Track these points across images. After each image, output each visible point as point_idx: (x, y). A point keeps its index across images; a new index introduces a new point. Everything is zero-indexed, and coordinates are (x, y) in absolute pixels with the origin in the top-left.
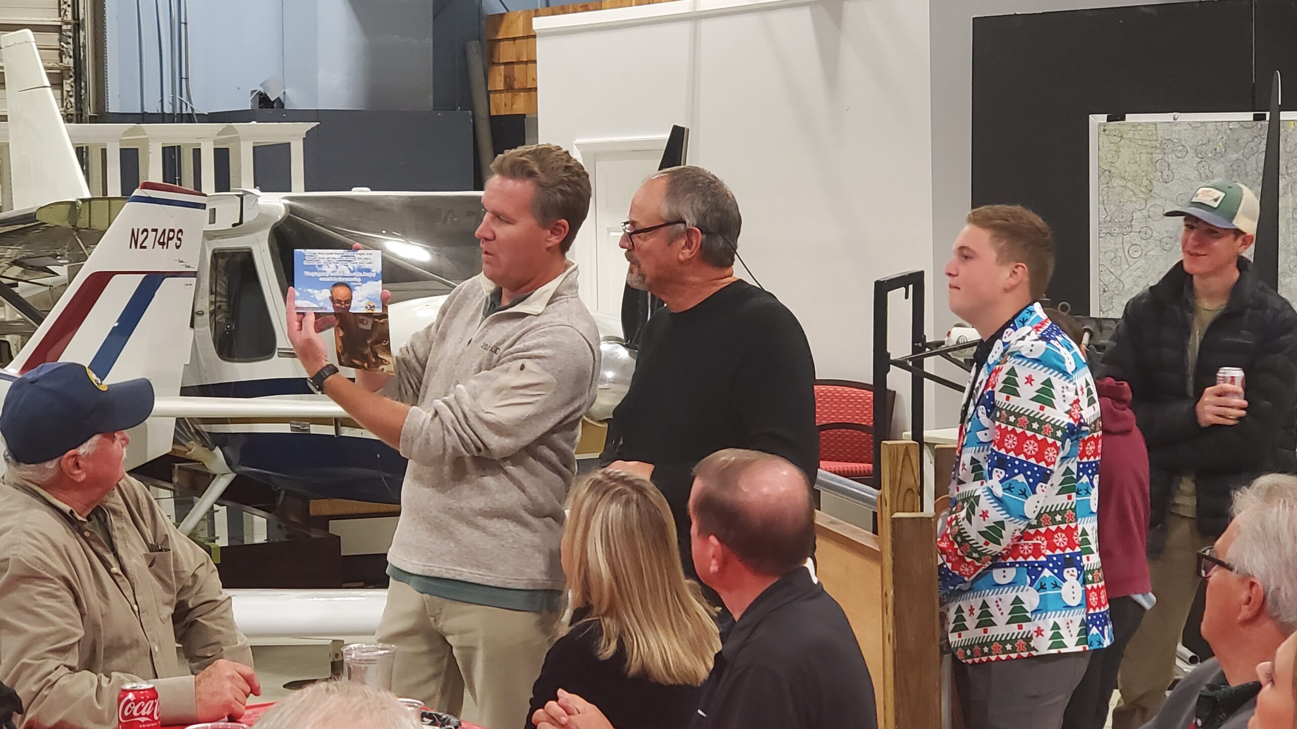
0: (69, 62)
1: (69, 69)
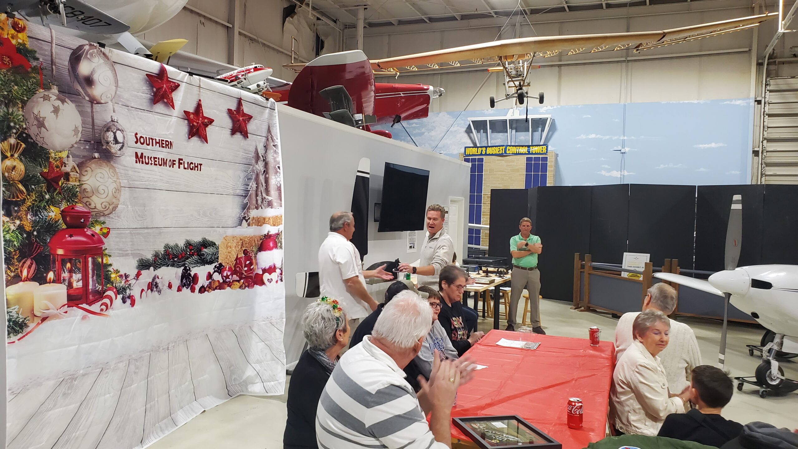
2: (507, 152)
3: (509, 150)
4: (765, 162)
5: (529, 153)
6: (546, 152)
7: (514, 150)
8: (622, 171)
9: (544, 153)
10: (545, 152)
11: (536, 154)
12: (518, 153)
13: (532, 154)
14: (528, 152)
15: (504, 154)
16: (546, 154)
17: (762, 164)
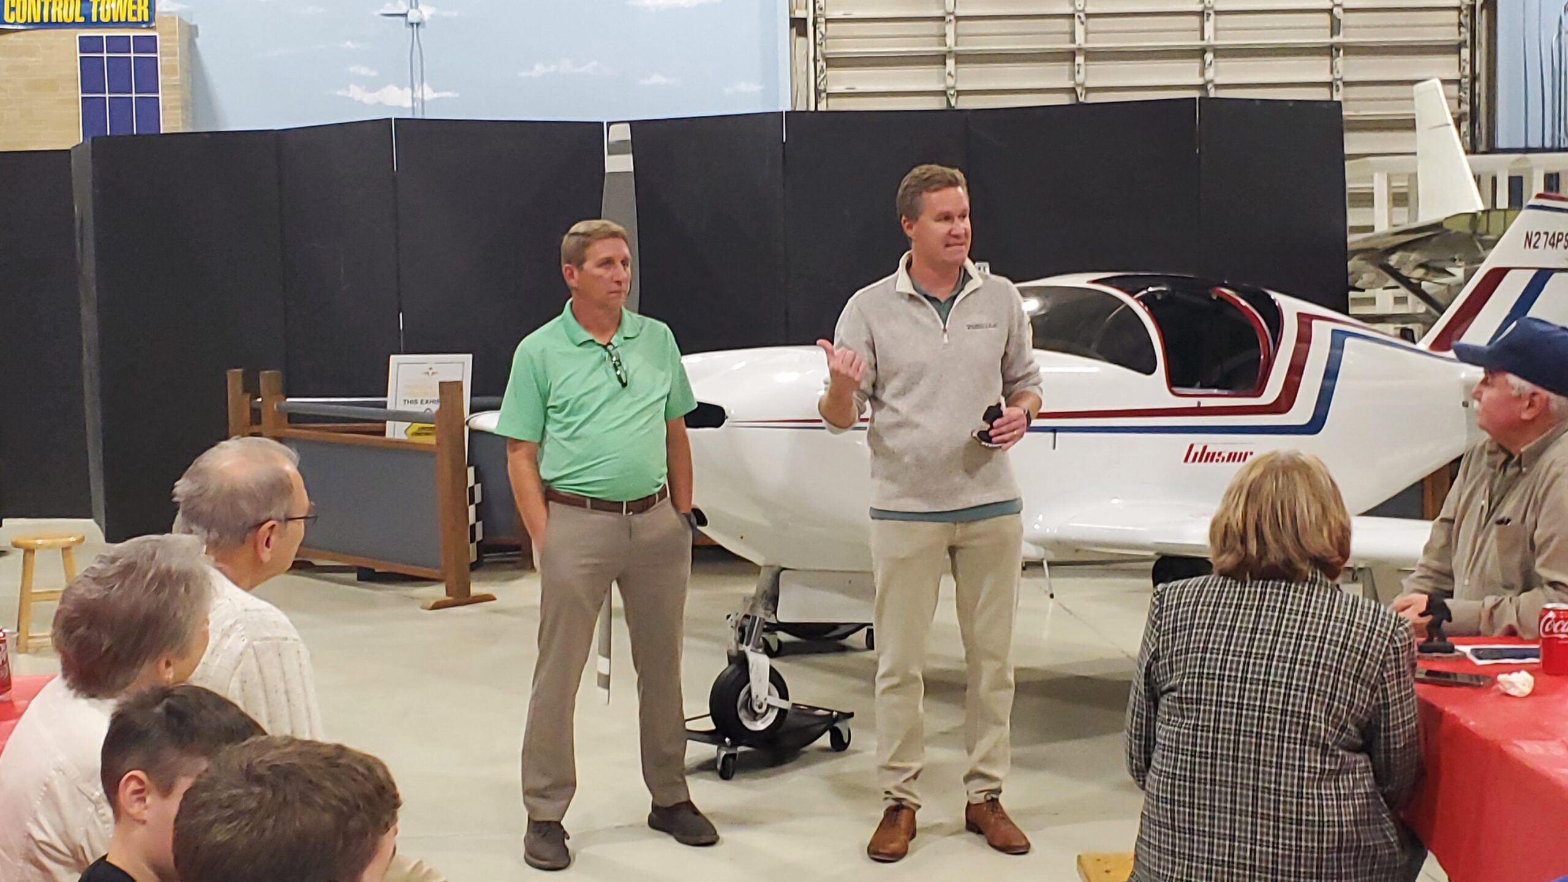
0: (1466, 108)
1: (1465, 114)
3: (15, 9)
4: (823, 55)
5: (88, 23)
6: (150, 17)
8: (416, 86)
9: (143, 22)
10: (146, 19)
11: (111, 24)
12: (46, 20)
13: (99, 24)
14: (82, 20)
16: (149, 23)
17: (815, 60)
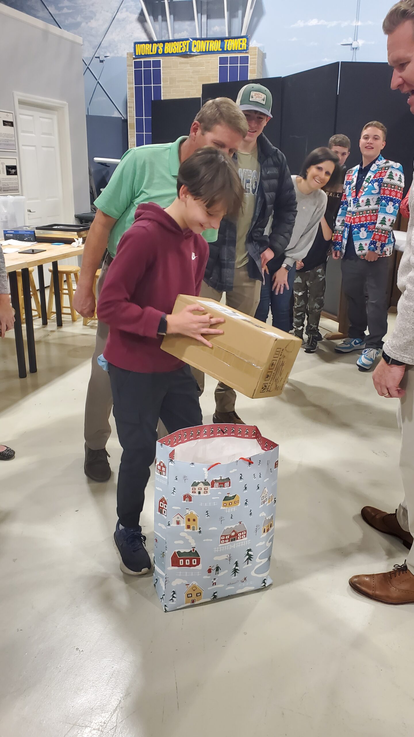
2: (193, 50)
3: (195, 46)
5: (223, 51)
6: (247, 47)
7: (202, 46)
9: (244, 50)
10: (245, 48)
11: (232, 51)
12: (207, 50)
13: (227, 52)
14: (221, 50)
15: (188, 53)
16: (246, 50)
